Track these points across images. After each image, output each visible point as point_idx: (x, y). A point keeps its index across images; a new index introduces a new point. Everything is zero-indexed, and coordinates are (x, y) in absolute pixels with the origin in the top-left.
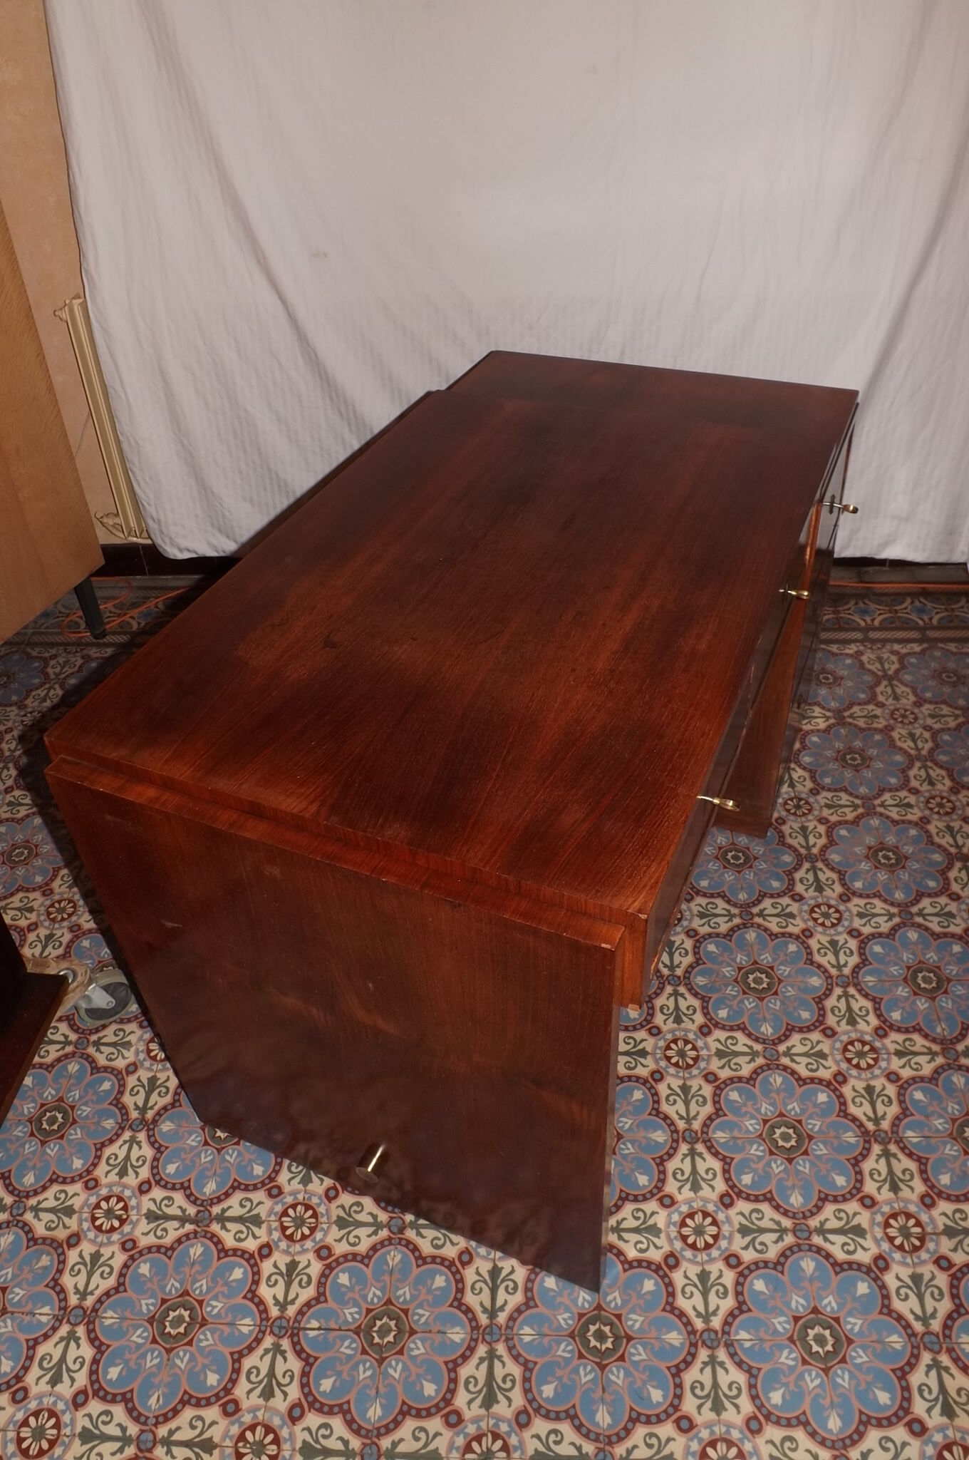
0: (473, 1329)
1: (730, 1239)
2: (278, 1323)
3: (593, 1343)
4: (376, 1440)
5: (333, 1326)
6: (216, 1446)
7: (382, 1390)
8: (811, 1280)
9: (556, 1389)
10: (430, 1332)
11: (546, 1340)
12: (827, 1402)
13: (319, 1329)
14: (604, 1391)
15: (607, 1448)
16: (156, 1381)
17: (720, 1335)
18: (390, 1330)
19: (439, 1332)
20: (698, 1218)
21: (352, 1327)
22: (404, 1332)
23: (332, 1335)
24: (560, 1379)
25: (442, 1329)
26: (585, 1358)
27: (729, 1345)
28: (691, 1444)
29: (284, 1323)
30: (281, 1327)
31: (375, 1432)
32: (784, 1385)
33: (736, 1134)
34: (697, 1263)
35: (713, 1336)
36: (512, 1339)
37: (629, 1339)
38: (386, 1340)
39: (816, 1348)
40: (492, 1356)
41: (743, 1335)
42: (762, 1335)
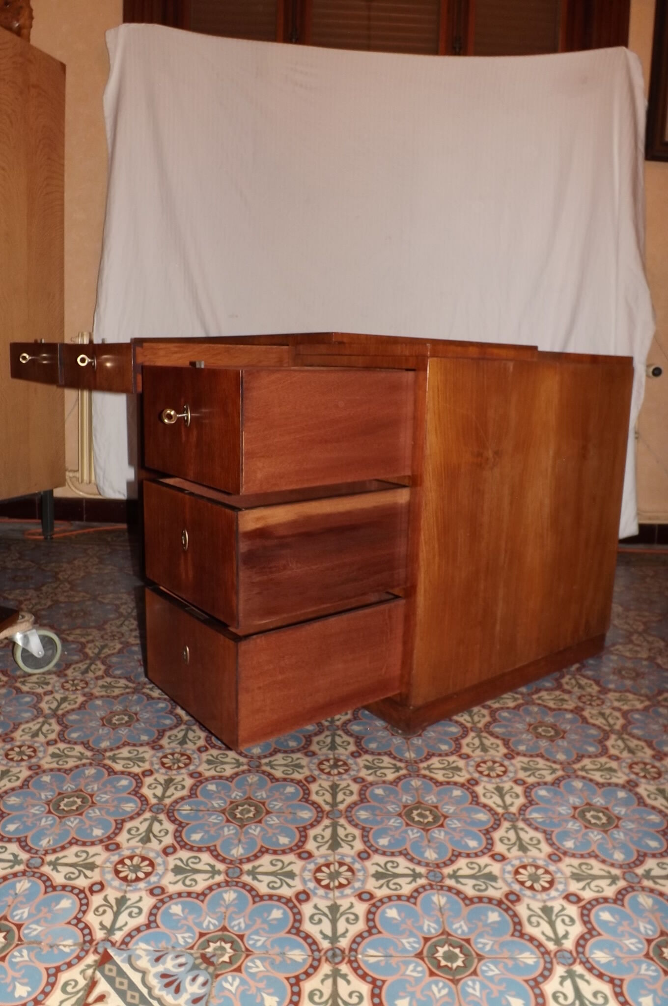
0: (318, 812)
1: (516, 772)
2: (157, 806)
3: (417, 819)
4: (239, 865)
5: (202, 808)
6: (98, 867)
7: (243, 839)
8: (581, 790)
9: (390, 841)
10: (283, 813)
11: (379, 818)
12: (610, 846)
13: (191, 810)
14: (429, 841)
15: (437, 870)
16: (48, 832)
17: (517, 815)
18: (249, 811)
19: (290, 813)
20: (490, 764)
21: (219, 810)
22: (262, 812)
23: (201, 814)
24: (392, 836)
25: (293, 811)
26: (411, 826)
27: (525, 820)
28: (505, 867)
29: (161, 807)
30: (158, 809)
31: (238, 861)
32: (573, 838)
33: (509, 729)
34: (493, 783)
35: (512, 816)
36: (351, 817)
37: (446, 817)
38: (246, 816)
39: (593, 821)
40: (335, 826)
41: (535, 815)
42: (550, 814)
